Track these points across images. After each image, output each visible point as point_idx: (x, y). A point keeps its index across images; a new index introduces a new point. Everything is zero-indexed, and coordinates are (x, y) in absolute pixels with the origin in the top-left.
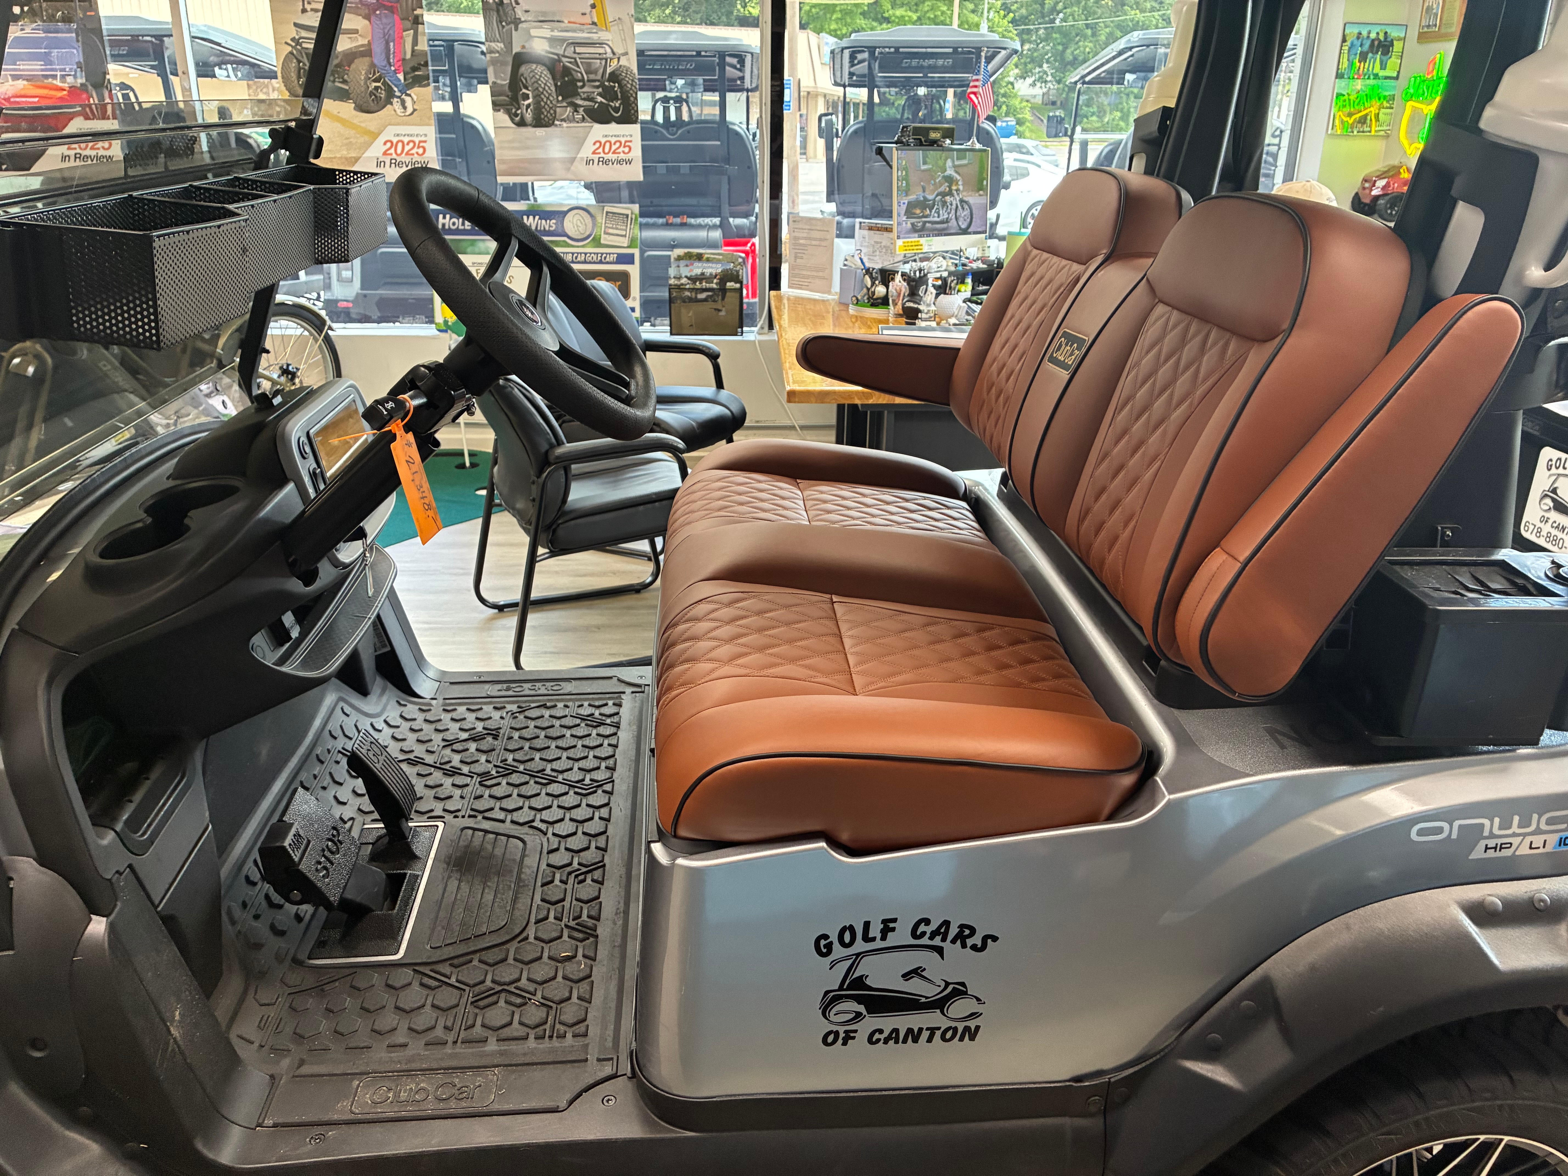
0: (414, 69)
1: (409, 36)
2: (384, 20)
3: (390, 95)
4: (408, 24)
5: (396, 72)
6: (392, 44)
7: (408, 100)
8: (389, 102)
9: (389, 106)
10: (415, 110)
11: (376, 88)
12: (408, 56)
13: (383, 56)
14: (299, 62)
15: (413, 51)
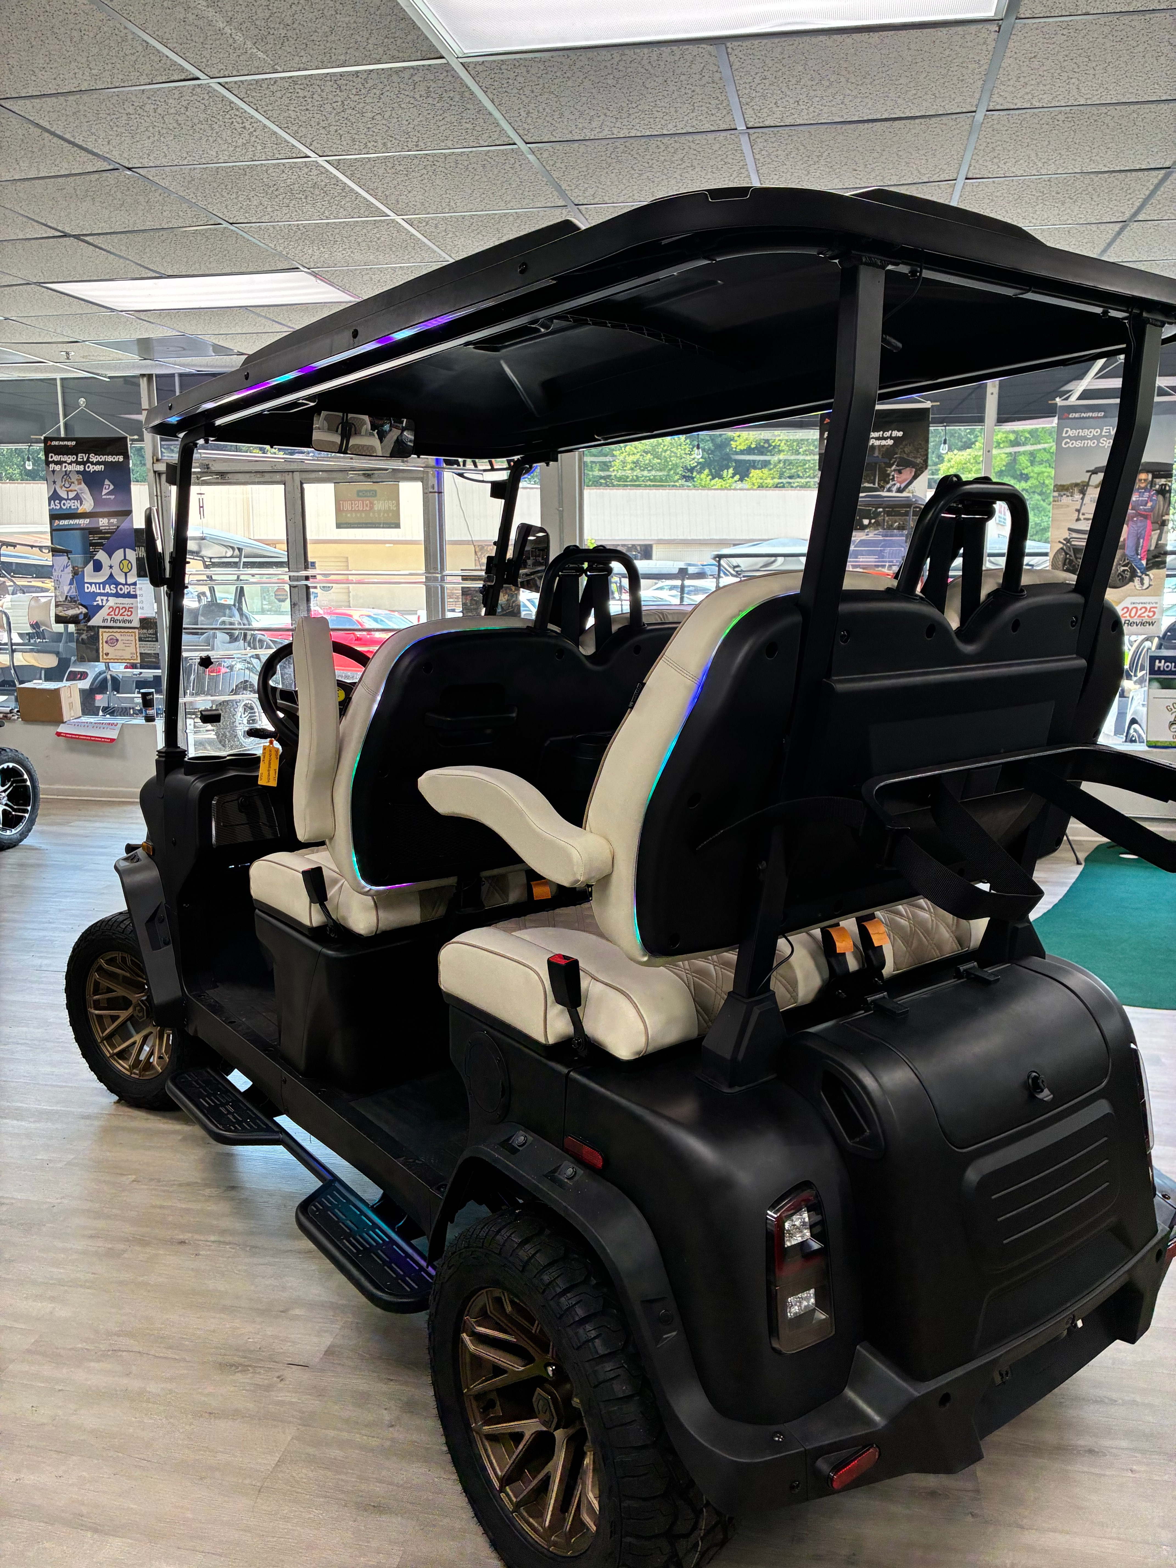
0: (1155, 557)
1: (1155, 535)
2: (1139, 524)
3: (1133, 574)
4: (1157, 526)
5: (1141, 559)
6: (1141, 541)
7: (1146, 579)
8: (1131, 580)
9: (1131, 583)
10: (1150, 585)
11: (1124, 571)
12: (1153, 548)
13: (1134, 548)
14: (1066, 554)
15: (1157, 544)
